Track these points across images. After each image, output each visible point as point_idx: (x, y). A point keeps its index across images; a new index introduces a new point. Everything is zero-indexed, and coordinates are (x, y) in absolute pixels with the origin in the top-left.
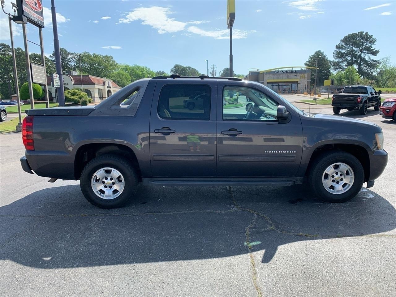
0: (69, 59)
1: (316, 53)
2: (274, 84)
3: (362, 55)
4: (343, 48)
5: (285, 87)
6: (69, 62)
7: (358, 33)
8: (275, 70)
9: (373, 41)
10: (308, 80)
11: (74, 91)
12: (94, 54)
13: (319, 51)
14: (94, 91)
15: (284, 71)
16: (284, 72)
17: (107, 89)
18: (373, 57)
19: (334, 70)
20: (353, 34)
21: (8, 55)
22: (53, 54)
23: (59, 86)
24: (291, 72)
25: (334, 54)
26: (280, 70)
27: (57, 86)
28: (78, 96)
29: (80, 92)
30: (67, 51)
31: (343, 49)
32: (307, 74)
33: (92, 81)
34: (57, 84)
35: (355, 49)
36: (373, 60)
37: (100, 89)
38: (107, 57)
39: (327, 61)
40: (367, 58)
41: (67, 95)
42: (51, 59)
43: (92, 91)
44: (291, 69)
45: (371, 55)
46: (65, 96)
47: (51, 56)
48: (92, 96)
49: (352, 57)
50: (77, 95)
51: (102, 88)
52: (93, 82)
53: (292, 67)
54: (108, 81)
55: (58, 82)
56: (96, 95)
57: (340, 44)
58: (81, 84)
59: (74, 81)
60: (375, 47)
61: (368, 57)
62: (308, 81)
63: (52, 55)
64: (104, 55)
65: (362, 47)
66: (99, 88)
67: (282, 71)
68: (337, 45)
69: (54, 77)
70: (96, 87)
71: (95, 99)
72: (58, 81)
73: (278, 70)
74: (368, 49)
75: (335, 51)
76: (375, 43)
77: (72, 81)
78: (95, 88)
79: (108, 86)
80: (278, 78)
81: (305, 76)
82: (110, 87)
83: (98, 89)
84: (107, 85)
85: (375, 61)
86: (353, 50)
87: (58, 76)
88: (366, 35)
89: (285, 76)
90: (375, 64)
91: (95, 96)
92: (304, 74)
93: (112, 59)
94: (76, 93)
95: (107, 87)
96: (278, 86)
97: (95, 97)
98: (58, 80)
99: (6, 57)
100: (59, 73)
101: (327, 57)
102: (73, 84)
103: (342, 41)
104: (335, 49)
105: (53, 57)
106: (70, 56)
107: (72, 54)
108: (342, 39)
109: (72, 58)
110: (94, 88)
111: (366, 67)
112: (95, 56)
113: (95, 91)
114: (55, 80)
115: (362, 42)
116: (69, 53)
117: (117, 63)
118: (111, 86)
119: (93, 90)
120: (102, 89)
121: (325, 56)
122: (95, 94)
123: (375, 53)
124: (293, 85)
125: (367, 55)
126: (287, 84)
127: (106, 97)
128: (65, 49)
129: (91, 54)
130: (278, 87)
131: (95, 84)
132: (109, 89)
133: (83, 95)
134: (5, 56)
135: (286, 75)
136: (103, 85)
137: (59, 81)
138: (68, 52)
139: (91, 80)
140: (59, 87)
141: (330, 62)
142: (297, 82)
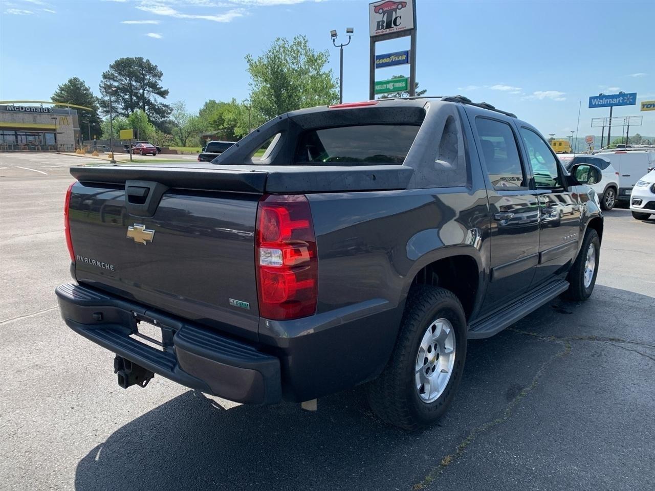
1: (70, 81)
2: (5, 132)
3: (146, 95)
4: (115, 79)
5: (31, 138)
7: (136, 58)
8: (6, 105)
9: (159, 75)
10: (74, 127)
13: (75, 79)
15: (25, 108)
16: (25, 111)
18: (160, 100)
19: (104, 114)
20: (127, 59)
24: (41, 112)
25: (100, 86)
26: (16, 105)
31: (115, 81)
32: (71, 116)
35: (134, 83)
36: (161, 104)
39: (92, 97)
40: (152, 100)
44: (38, 105)
45: (158, 96)
49: (131, 96)
53: (42, 102)
57: (109, 71)
60: (162, 84)
61: (154, 98)
62: (74, 130)
65: (144, 82)
67: (22, 108)
68: (105, 72)
73: (12, 104)
74: (154, 86)
75: (102, 82)
76: (161, 78)
80: (14, 121)
81: (69, 121)
85: (165, 106)
86: (131, 85)
88: (148, 64)
89: (27, 117)
90: (165, 111)
92: (66, 116)
96: (16, 135)
101: (91, 90)
103: (111, 67)
104: (103, 80)
108: (112, 64)
111: (153, 114)
115: (144, 75)
121: (88, 88)
123: (163, 94)
124: (46, 134)
125: (151, 95)
126: (35, 132)
130: (17, 138)
135: (31, 116)
141: (97, 99)
142: (54, 130)
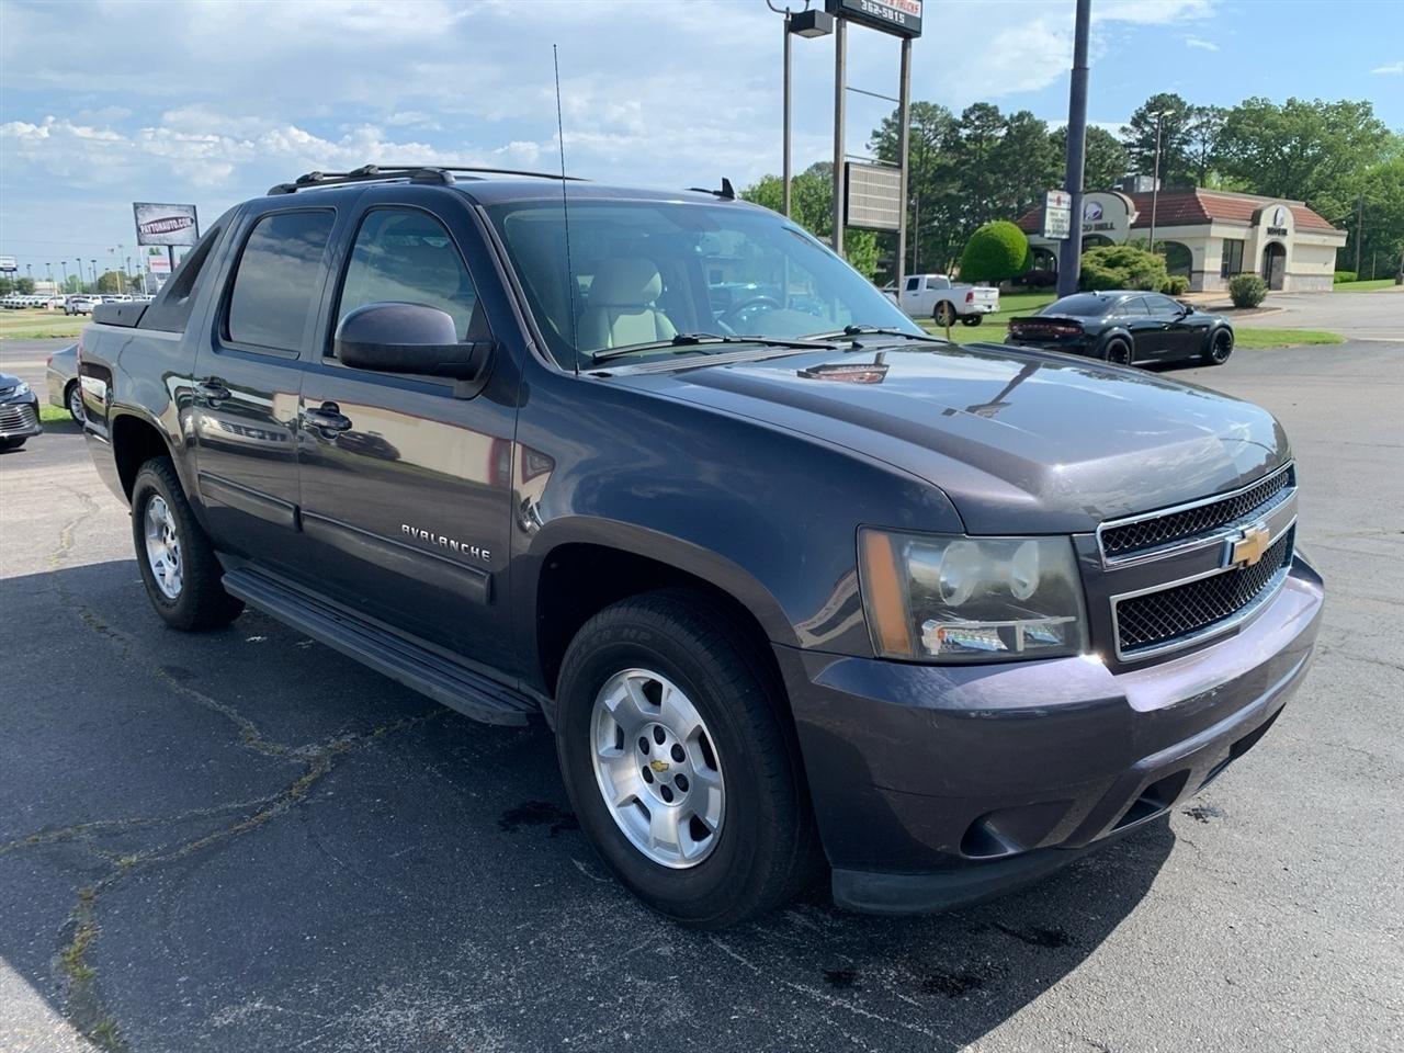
0: (1189, 132)
6: (1187, 142)
11: (1119, 252)
12: (1290, 102)
14: (1203, 249)
17: (1263, 240)
21: (990, 139)
22: (1134, 119)
23: (1063, 233)
27: (1058, 233)
28: (1128, 270)
29: (1139, 255)
30: (1184, 104)
33: (1203, 211)
34: (1059, 227)
37: (1232, 241)
38: (1347, 108)
41: (1091, 267)
42: (1126, 138)
43: (1197, 249)
46: (1083, 270)
47: (1124, 130)
48: (1194, 269)
50: (1126, 266)
51: (1242, 237)
52: (1205, 216)
54: (1272, 209)
55: (1062, 221)
56: (1213, 262)
58: (1149, 226)
59: (1137, 214)
63: (1128, 126)
64: (1333, 103)
66: (1229, 237)
69: (1049, 204)
70: (1212, 235)
71: (1202, 280)
72: (1062, 215)
77: (1127, 213)
78: (1207, 237)
79: (1271, 225)
82: (1284, 232)
83: (1226, 240)
84: (1266, 221)
87: (1066, 197)
91: (1206, 269)
93: (1367, 113)
94: (1123, 257)
95: (1265, 230)
97: (1203, 272)
98: (1064, 212)
99: (984, 146)
100: (1072, 189)
102: (1133, 226)
105: (1131, 131)
106: (1193, 122)
107: (1201, 111)
109: (1197, 128)
110: (1204, 238)
112: (1294, 109)
113: (1207, 250)
114: (1052, 214)
116: (1190, 109)
117: (1387, 132)
118: (1288, 224)
119: (1197, 246)
120: (1243, 241)
122: (1206, 261)
127: (1253, 273)
128: (1179, 96)
129: (1279, 103)
131: (1210, 222)
132: (1275, 238)
133: (1148, 267)
134: (981, 145)
136: (1249, 223)
137: (1069, 218)
138: (1189, 104)
139: (1201, 207)
140: (1065, 237)
